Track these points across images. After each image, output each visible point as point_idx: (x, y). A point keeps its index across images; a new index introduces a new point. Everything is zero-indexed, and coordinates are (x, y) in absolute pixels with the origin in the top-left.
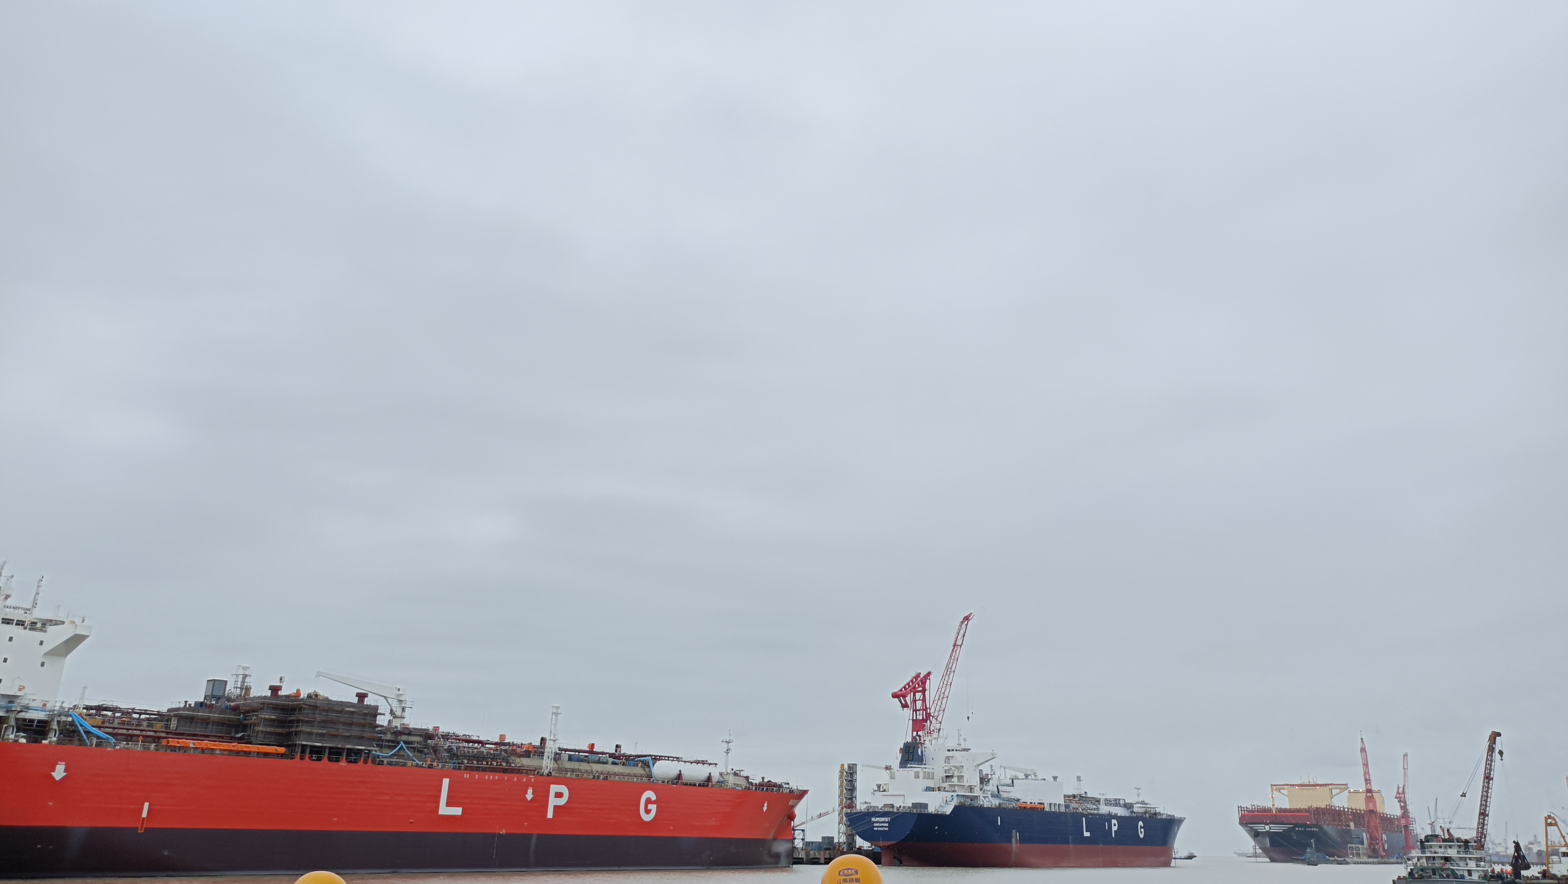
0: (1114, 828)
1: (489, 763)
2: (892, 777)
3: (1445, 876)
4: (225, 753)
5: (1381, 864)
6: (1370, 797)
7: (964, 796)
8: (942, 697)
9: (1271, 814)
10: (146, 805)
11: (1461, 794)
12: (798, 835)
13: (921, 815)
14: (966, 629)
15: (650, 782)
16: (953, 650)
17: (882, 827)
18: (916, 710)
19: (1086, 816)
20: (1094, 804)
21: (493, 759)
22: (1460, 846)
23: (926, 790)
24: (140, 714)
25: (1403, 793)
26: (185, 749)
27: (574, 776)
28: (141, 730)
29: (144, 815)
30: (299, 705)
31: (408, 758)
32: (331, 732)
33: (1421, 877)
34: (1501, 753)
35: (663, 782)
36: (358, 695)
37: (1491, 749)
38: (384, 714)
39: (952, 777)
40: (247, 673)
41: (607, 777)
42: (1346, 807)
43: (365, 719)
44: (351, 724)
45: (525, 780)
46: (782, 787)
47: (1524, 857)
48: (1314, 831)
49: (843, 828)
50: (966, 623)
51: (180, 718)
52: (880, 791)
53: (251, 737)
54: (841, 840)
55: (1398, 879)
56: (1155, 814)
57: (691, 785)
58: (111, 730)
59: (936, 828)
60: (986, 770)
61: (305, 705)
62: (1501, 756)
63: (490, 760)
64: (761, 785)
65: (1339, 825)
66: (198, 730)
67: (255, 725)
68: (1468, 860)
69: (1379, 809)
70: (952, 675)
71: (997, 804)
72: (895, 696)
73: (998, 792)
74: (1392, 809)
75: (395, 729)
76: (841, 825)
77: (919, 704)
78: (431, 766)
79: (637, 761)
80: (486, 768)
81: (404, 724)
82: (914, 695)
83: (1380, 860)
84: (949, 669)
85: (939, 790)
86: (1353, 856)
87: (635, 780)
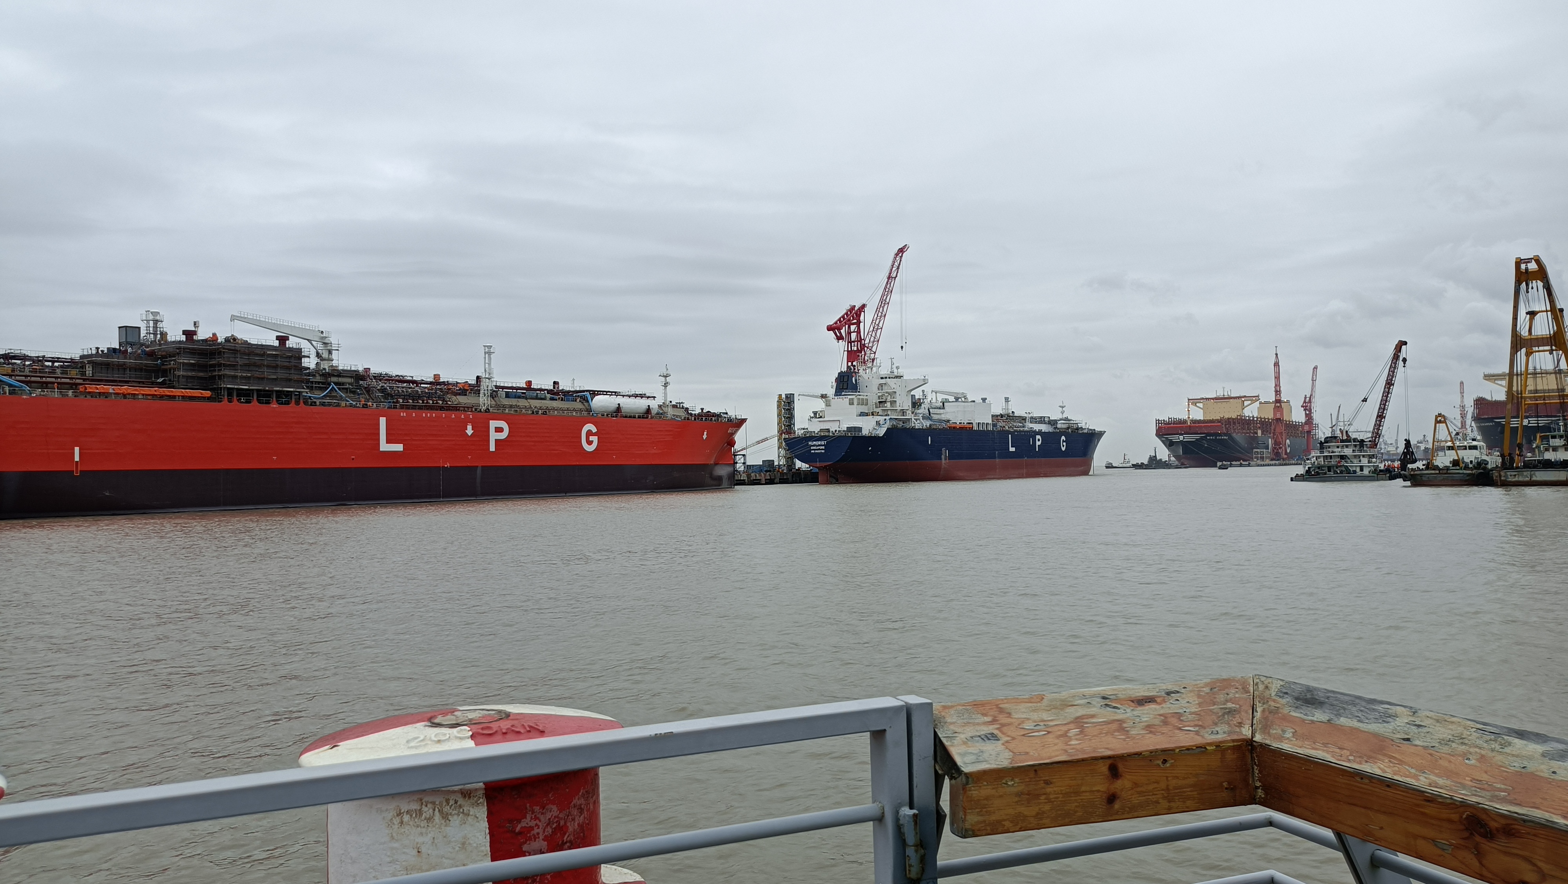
0: (1038, 443)
1: (425, 402)
2: (828, 405)
3: (1339, 472)
4: (149, 397)
5: (1282, 465)
6: (1278, 407)
7: (896, 419)
8: (877, 328)
9: (1186, 425)
10: (77, 449)
11: (1363, 399)
12: (739, 460)
13: (855, 438)
14: (901, 261)
15: (590, 415)
16: (887, 283)
17: (819, 449)
18: (850, 342)
19: (1012, 433)
20: (1020, 423)
21: (428, 398)
22: (1355, 446)
23: (860, 415)
24: (53, 362)
25: (1310, 402)
26: (106, 395)
27: (512, 412)
28: (56, 378)
29: (77, 458)
30: (218, 349)
31: (341, 398)
32: (255, 375)
33: (1318, 474)
34: (1405, 360)
35: (603, 415)
36: (278, 338)
37: (1396, 357)
38: (309, 357)
39: (885, 402)
40: (158, 318)
41: (546, 412)
42: (1255, 416)
43: (289, 362)
44: (276, 367)
45: (463, 417)
46: (721, 416)
47: (1412, 452)
48: (1224, 439)
49: (783, 452)
50: (900, 255)
51: (95, 364)
52: (816, 418)
53: (173, 381)
54: (781, 463)
55: (1296, 476)
56: (1077, 429)
57: (630, 417)
58: (23, 378)
59: (870, 448)
60: (918, 393)
61: (224, 349)
62: (1405, 364)
63: (425, 398)
64: (700, 416)
65: (1247, 433)
66: (116, 377)
67: (174, 369)
68: (1361, 458)
69: (1286, 418)
70: (886, 306)
71: (928, 425)
72: (830, 328)
73: (930, 415)
74: (1298, 416)
75: (324, 371)
76: (780, 450)
77: (854, 336)
78: (365, 406)
79: (576, 396)
80: (422, 406)
81: (332, 366)
82: (849, 327)
83: (1281, 462)
84: (884, 302)
85: (873, 415)
86: (1258, 460)
87: (574, 414)
